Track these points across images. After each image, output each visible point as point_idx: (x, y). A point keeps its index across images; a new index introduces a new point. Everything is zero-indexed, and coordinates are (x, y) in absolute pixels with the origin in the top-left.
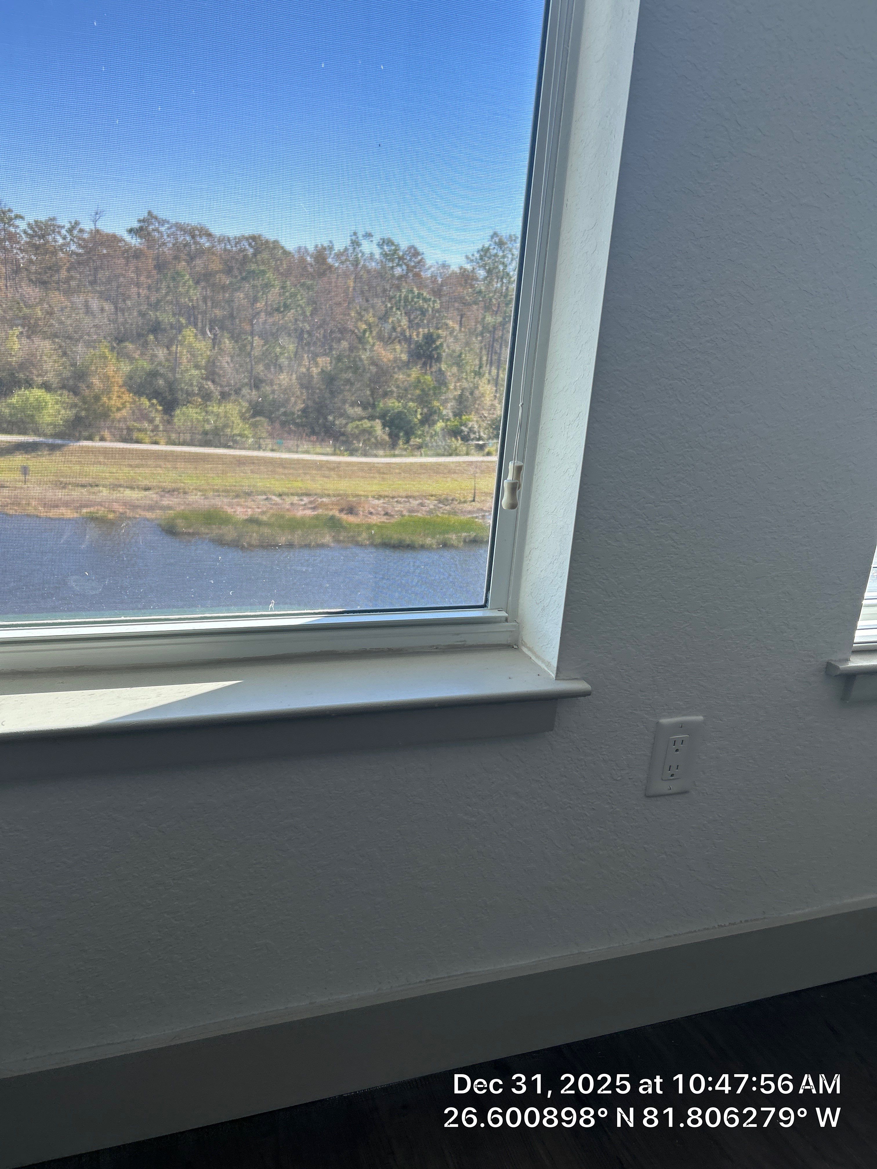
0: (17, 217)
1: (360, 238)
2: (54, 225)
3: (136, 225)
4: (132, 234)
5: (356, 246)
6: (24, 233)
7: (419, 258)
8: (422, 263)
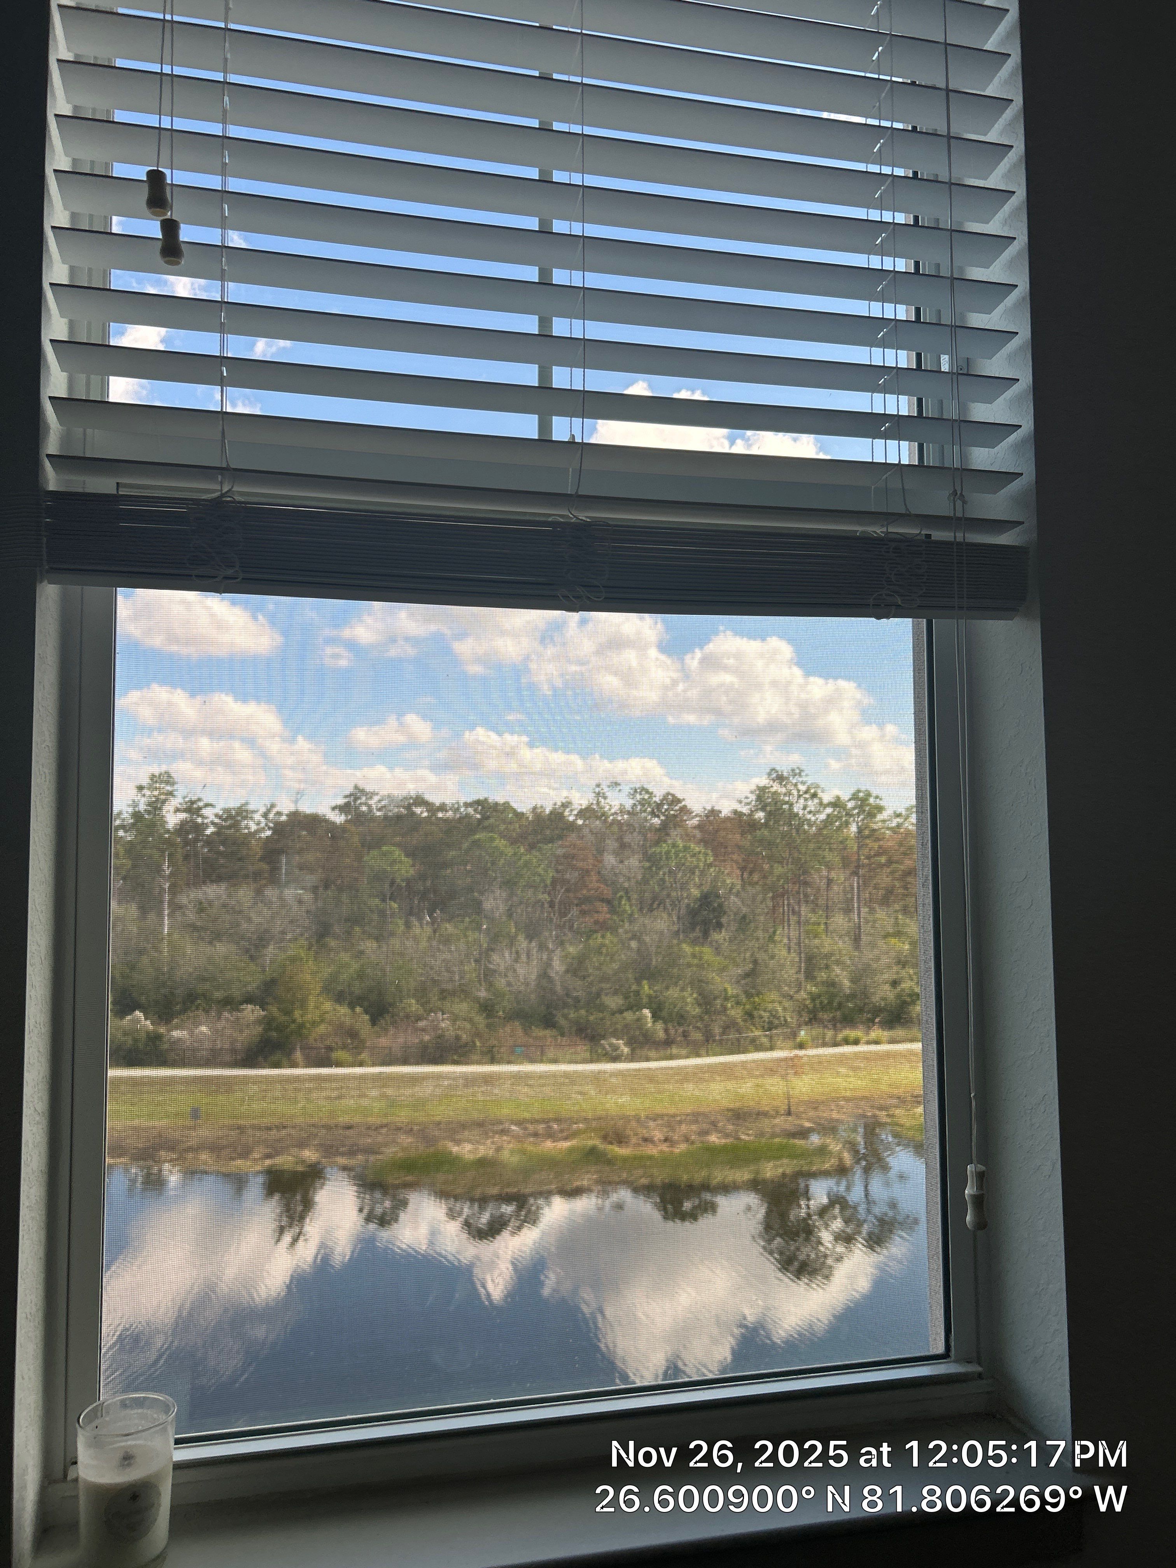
0: (207, 805)
1: (606, 789)
2: (247, 811)
3: (341, 801)
4: (337, 811)
5: (602, 800)
6: (213, 823)
7: (680, 805)
8: (684, 810)
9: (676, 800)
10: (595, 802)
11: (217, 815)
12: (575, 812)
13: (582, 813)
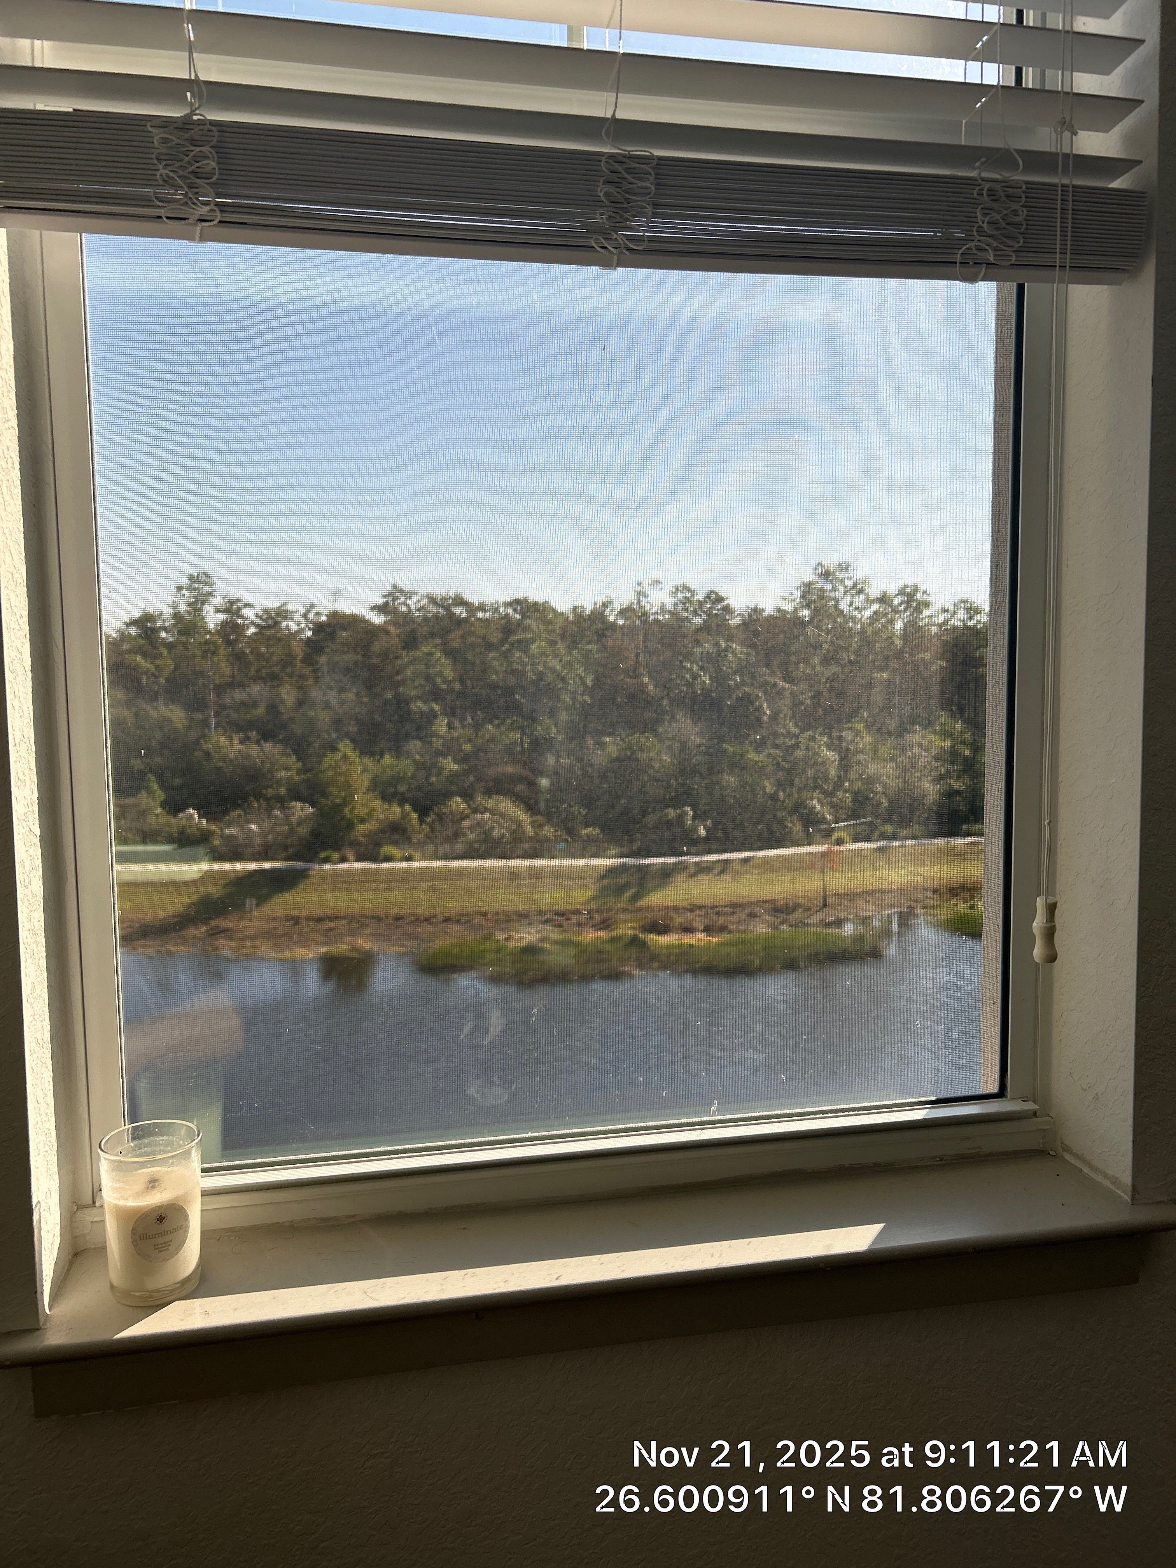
0: (247, 605)
1: (647, 588)
2: (286, 611)
3: (380, 601)
4: (376, 612)
5: (642, 598)
6: (253, 623)
7: (723, 604)
8: (727, 609)
9: (720, 599)
10: (636, 602)
11: (257, 616)
12: (616, 612)
13: (622, 613)
